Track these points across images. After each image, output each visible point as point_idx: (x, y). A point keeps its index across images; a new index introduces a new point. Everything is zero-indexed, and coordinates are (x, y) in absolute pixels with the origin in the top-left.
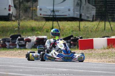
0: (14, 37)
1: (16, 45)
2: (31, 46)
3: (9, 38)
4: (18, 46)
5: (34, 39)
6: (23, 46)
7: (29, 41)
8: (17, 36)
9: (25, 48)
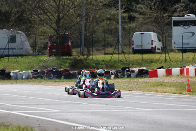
0: (124, 69)
1: (125, 75)
2: (134, 76)
3: (120, 69)
4: (126, 76)
5: (136, 70)
6: (129, 76)
7: (133, 71)
8: (126, 68)
9: (131, 77)
